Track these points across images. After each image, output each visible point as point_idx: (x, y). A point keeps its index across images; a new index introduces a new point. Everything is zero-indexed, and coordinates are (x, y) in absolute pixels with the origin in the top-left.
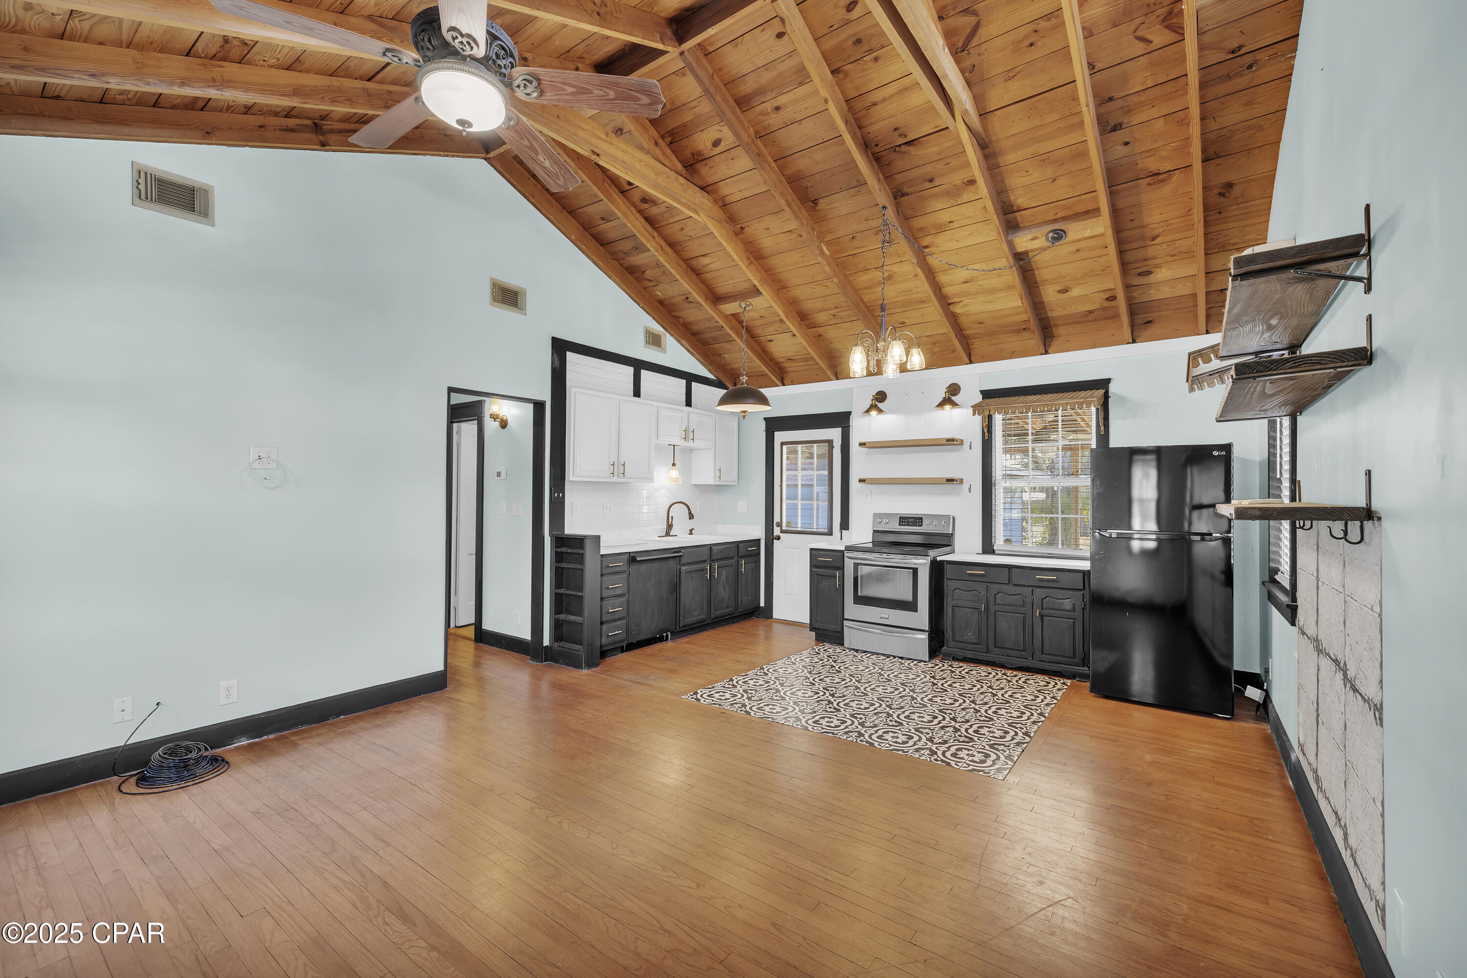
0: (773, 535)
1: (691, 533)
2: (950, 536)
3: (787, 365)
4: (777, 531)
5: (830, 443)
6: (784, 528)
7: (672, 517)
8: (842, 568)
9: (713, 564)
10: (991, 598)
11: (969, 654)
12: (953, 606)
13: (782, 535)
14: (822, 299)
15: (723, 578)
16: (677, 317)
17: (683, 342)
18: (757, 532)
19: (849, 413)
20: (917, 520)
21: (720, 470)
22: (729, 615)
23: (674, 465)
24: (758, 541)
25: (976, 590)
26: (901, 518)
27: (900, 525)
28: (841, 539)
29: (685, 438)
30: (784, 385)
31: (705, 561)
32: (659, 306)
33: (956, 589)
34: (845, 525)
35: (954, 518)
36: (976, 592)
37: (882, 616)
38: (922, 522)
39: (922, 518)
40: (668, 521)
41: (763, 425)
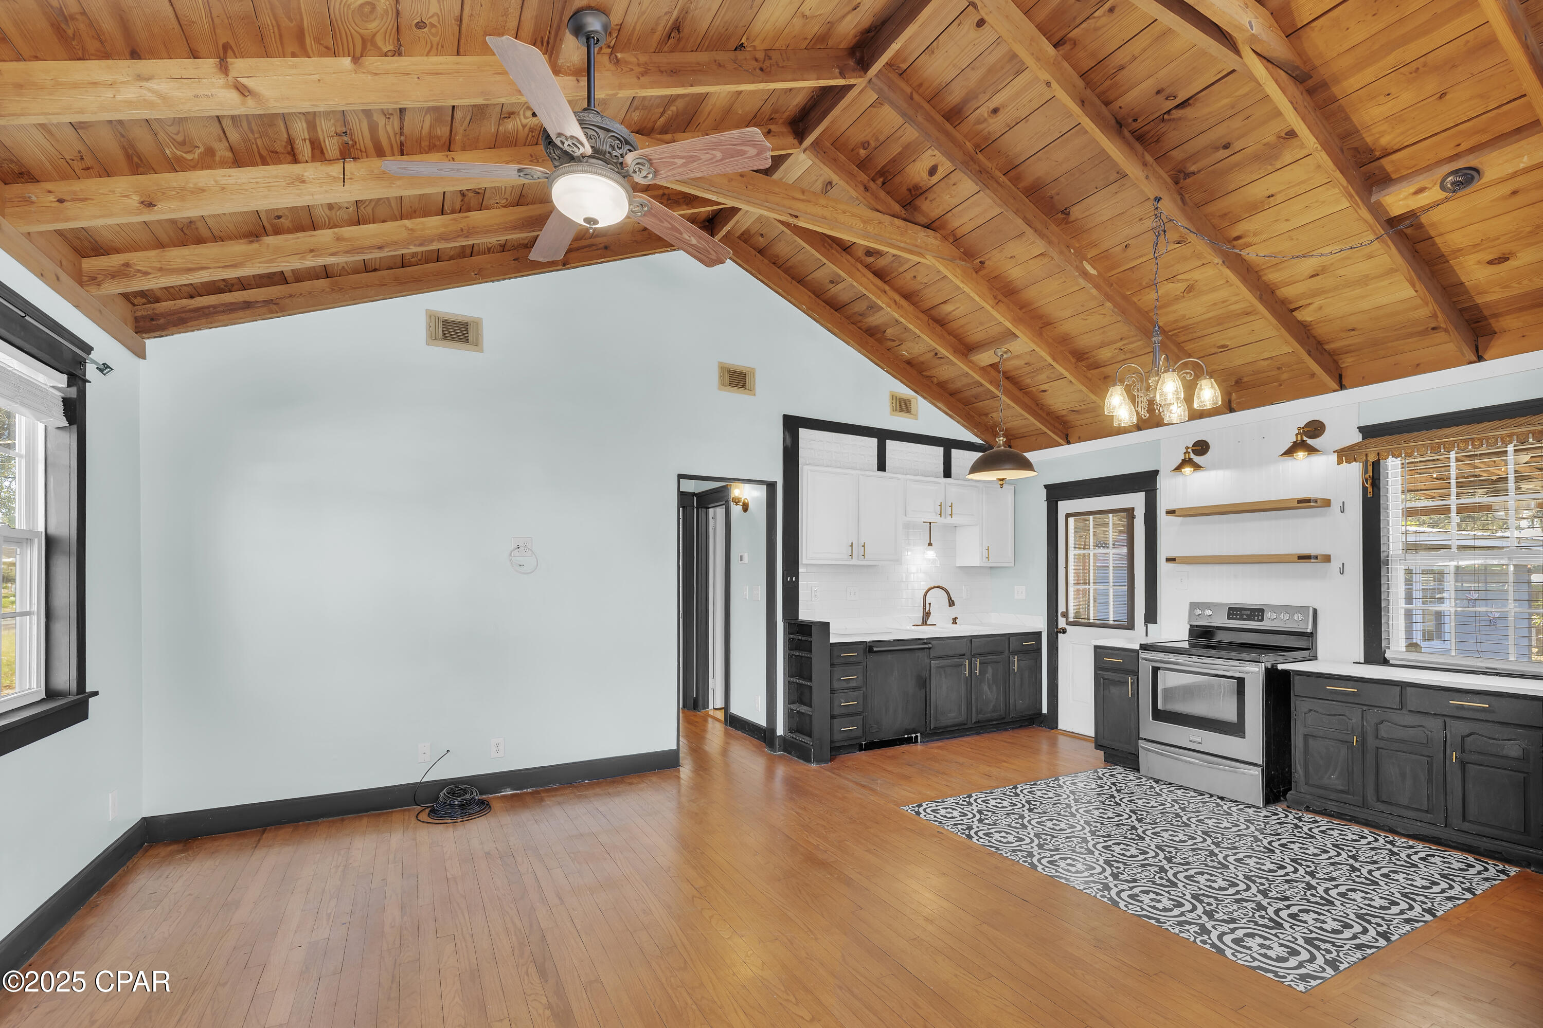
0: (1057, 628)
1: (955, 621)
2: (1311, 636)
3: (1072, 417)
4: (1062, 623)
5: (1130, 513)
6: (1071, 619)
7: (930, 604)
8: (1135, 673)
9: (973, 659)
10: (1370, 730)
11: (1332, 807)
12: (1305, 735)
13: (1068, 627)
14: (1101, 331)
15: (989, 675)
16: (930, 378)
17: (939, 404)
18: (1039, 623)
19: (1156, 472)
20: (1256, 613)
21: (988, 550)
22: (996, 720)
23: (930, 544)
24: (1039, 634)
25: (1342, 715)
26: (1230, 609)
27: (1229, 618)
28: (1147, 635)
29: (940, 514)
30: (1069, 443)
31: (964, 655)
32: (908, 367)
33: (1311, 711)
34: (1151, 616)
35: (1315, 611)
36: (1344, 717)
37: (1192, 738)
38: (1263, 616)
39: (1263, 610)
40: (924, 608)
41: (1043, 493)
